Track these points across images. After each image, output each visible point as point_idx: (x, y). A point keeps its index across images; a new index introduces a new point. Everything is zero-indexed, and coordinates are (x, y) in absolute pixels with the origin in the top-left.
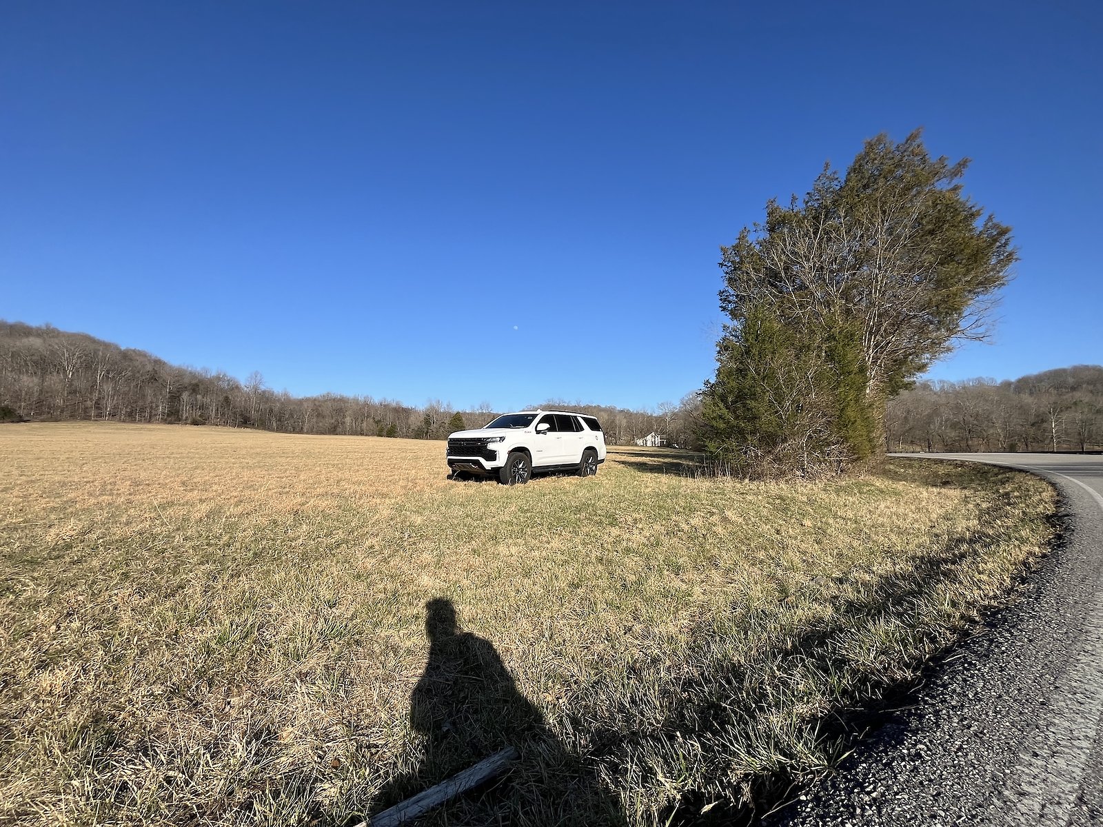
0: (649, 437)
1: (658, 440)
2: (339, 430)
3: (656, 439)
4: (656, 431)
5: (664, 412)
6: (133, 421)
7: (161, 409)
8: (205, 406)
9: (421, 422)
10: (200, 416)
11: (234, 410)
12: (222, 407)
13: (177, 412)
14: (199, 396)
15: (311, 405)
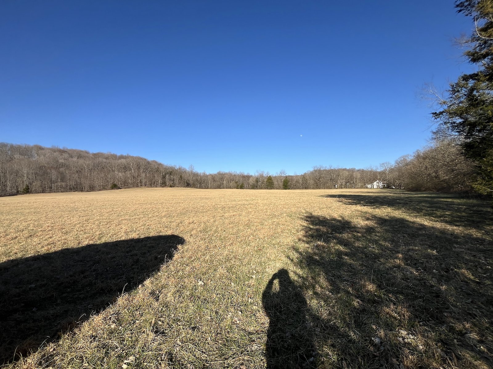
0: (375, 183)
1: (381, 184)
2: (221, 187)
3: (380, 184)
4: (380, 180)
5: (384, 168)
6: (151, 187)
7: (160, 182)
8: (174, 180)
9: (254, 181)
10: (172, 184)
11: (184, 181)
12: (179, 179)
13: (165, 182)
14: (172, 176)
15: (211, 177)
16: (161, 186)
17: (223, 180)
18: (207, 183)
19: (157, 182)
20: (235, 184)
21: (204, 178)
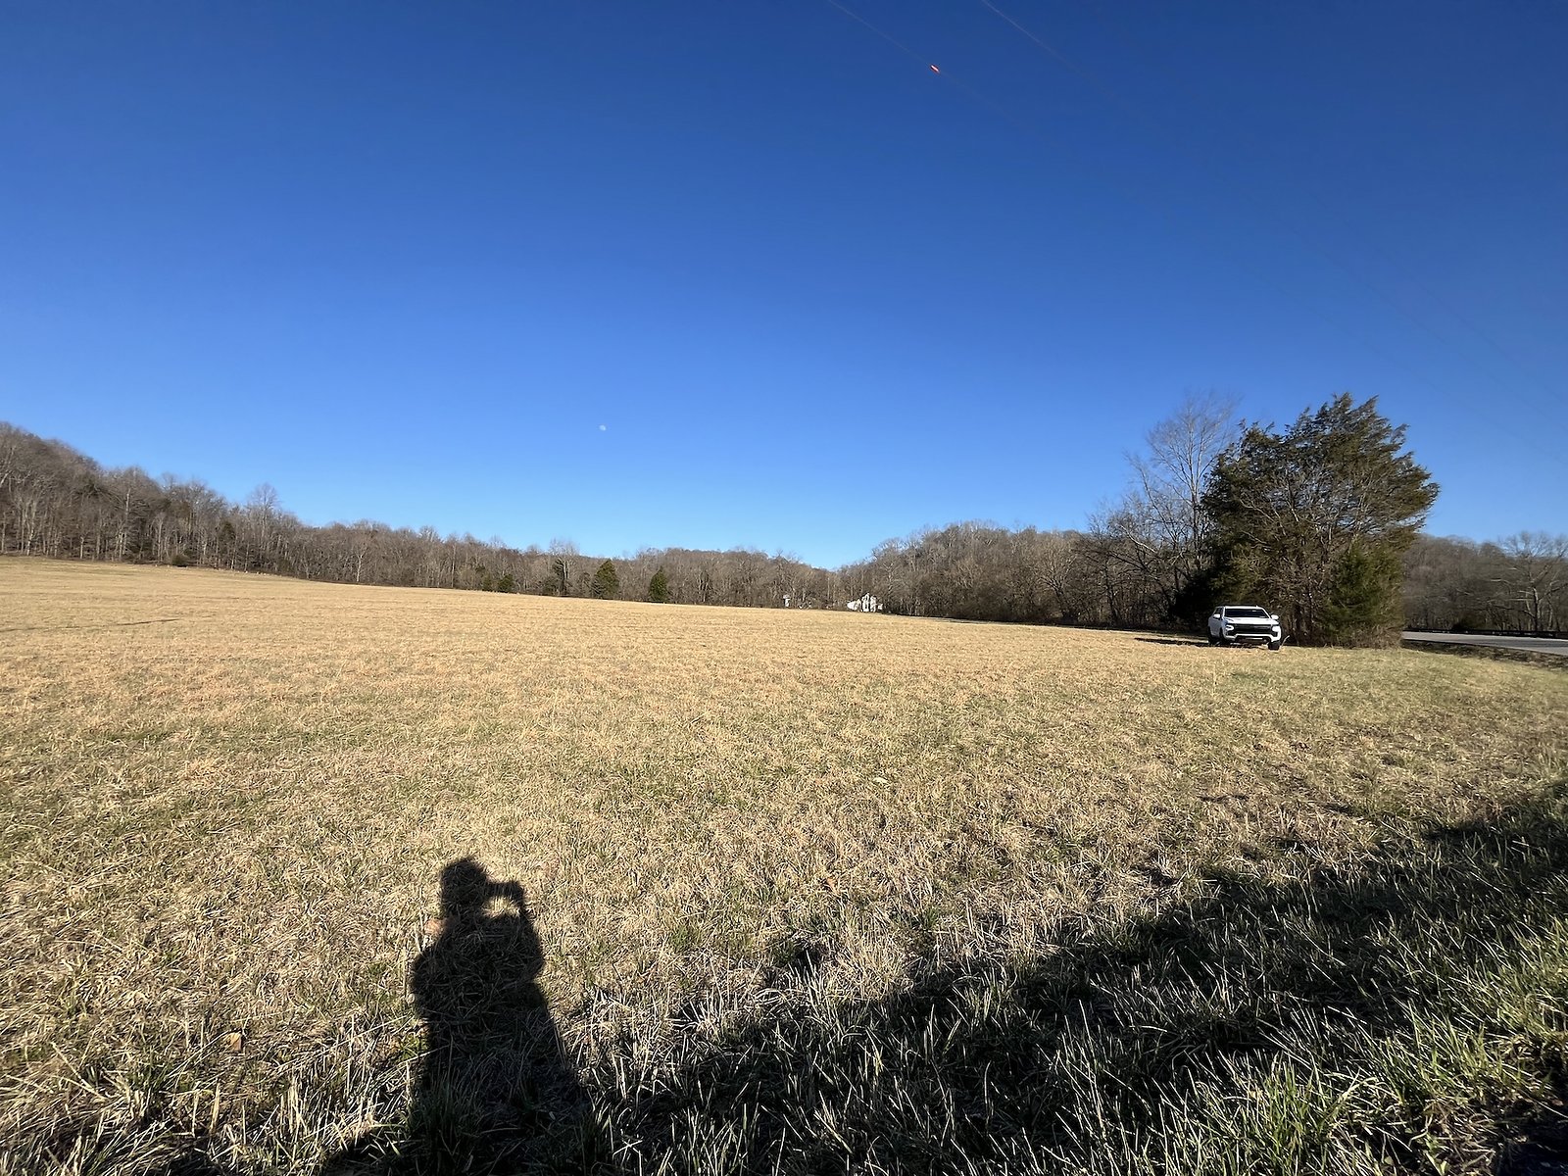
0: (863, 601)
1: (874, 604)
2: (417, 580)
3: (872, 602)
7: (121, 540)
8: (192, 538)
9: (551, 572)
10: (186, 552)
11: (241, 544)
12: (221, 538)
13: (150, 545)
14: (181, 521)
15: (367, 541)
16: (129, 559)
17: (423, 556)
18: (349, 561)
19: (109, 539)
20: (474, 575)
21: (334, 543)
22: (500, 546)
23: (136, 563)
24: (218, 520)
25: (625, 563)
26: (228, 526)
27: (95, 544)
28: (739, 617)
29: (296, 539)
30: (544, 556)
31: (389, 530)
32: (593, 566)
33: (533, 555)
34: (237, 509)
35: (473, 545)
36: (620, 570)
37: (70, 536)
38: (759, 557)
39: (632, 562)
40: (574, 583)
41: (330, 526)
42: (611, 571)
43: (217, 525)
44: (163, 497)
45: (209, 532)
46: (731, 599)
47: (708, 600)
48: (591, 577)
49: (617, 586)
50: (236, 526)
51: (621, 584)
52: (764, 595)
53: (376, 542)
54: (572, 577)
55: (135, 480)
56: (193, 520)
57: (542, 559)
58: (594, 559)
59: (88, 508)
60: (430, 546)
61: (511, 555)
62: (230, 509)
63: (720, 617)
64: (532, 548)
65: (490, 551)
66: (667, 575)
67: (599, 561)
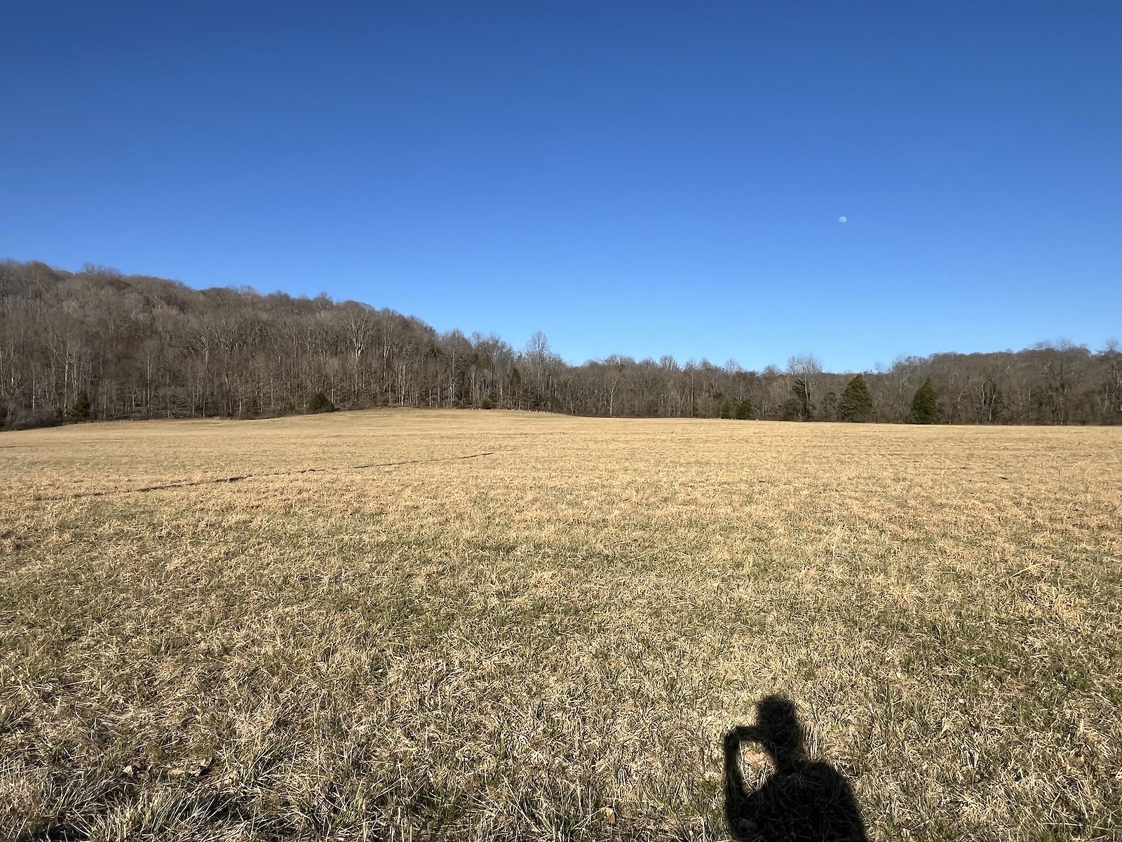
7: (452, 390)
8: (493, 384)
9: (791, 393)
10: (490, 397)
11: (525, 387)
12: (511, 383)
13: (467, 392)
14: (486, 371)
15: (616, 375)
16: (457, 405)
17: (664, 387)
18: (603, 396)
19: (445, 389)
20: (712, 403)
21: (591, 379)
22: (735, 369)
23: (461, 408)
24: (509, 368)
25: (880, 377)
26: (516, 371)
27: (437, 394)
28: (1051, 439)
29: (562, 378)
30: (782, 376)
31: (634, 363)
32: (840, 384)
33: (771, 376)
34: (520, 357)
35: (709, 371)
36: (872, 386)
37: (424, 389)
38: (1077, 355)
39: (886, 376)
40: (818, 406)
41: (587, 364)
42: (862, 389)
43: (508, 372)
44: (473, 352)
45: (503, 378)
46: (1033, 416)
47: (995, 418)
48: (838, 396)
49: (870, 405)
50: (521, 371)
51: (875, 403)
52: (1087, 408)
53: (624, 376)
54: (816, 399)
55: (457, 340)
56: (493, 370)
57: (781, 380)
58: (839, 376)
59: (432, 367)
60: (670, 376)
61: (747, 379)
62: (516, 357)
63: (1020, 439)
64: (769, 368)
65: (725, 375)
66: (934, 389)
67: (847, 376)
